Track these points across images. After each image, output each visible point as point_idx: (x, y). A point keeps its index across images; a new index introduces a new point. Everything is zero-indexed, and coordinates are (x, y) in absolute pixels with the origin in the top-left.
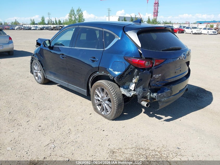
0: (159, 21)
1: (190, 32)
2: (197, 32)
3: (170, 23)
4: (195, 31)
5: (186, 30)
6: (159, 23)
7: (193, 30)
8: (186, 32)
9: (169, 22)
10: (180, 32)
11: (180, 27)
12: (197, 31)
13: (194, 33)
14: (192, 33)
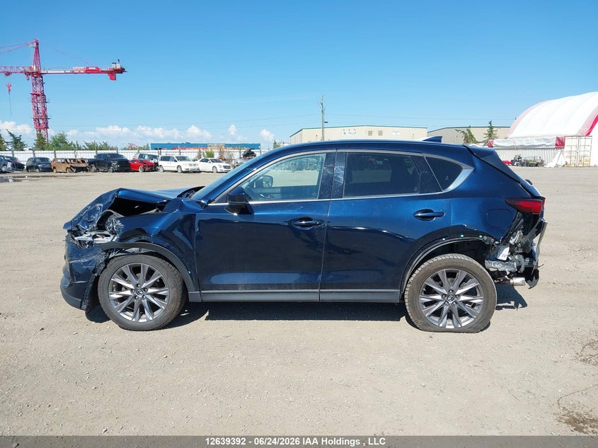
0: (75, 143)
1: (175, 169)
2: (190, 168)
3: (106, 147)
4: (185, 165)
5: (160, 163)
6: (74, 145)
7: (180, 163)
8: (165, 169)
9: (103, 144)
10: (147, 169)
11: (141, 156)
12: (191, 165)
13: (184, 170)
14: (179, 171)
